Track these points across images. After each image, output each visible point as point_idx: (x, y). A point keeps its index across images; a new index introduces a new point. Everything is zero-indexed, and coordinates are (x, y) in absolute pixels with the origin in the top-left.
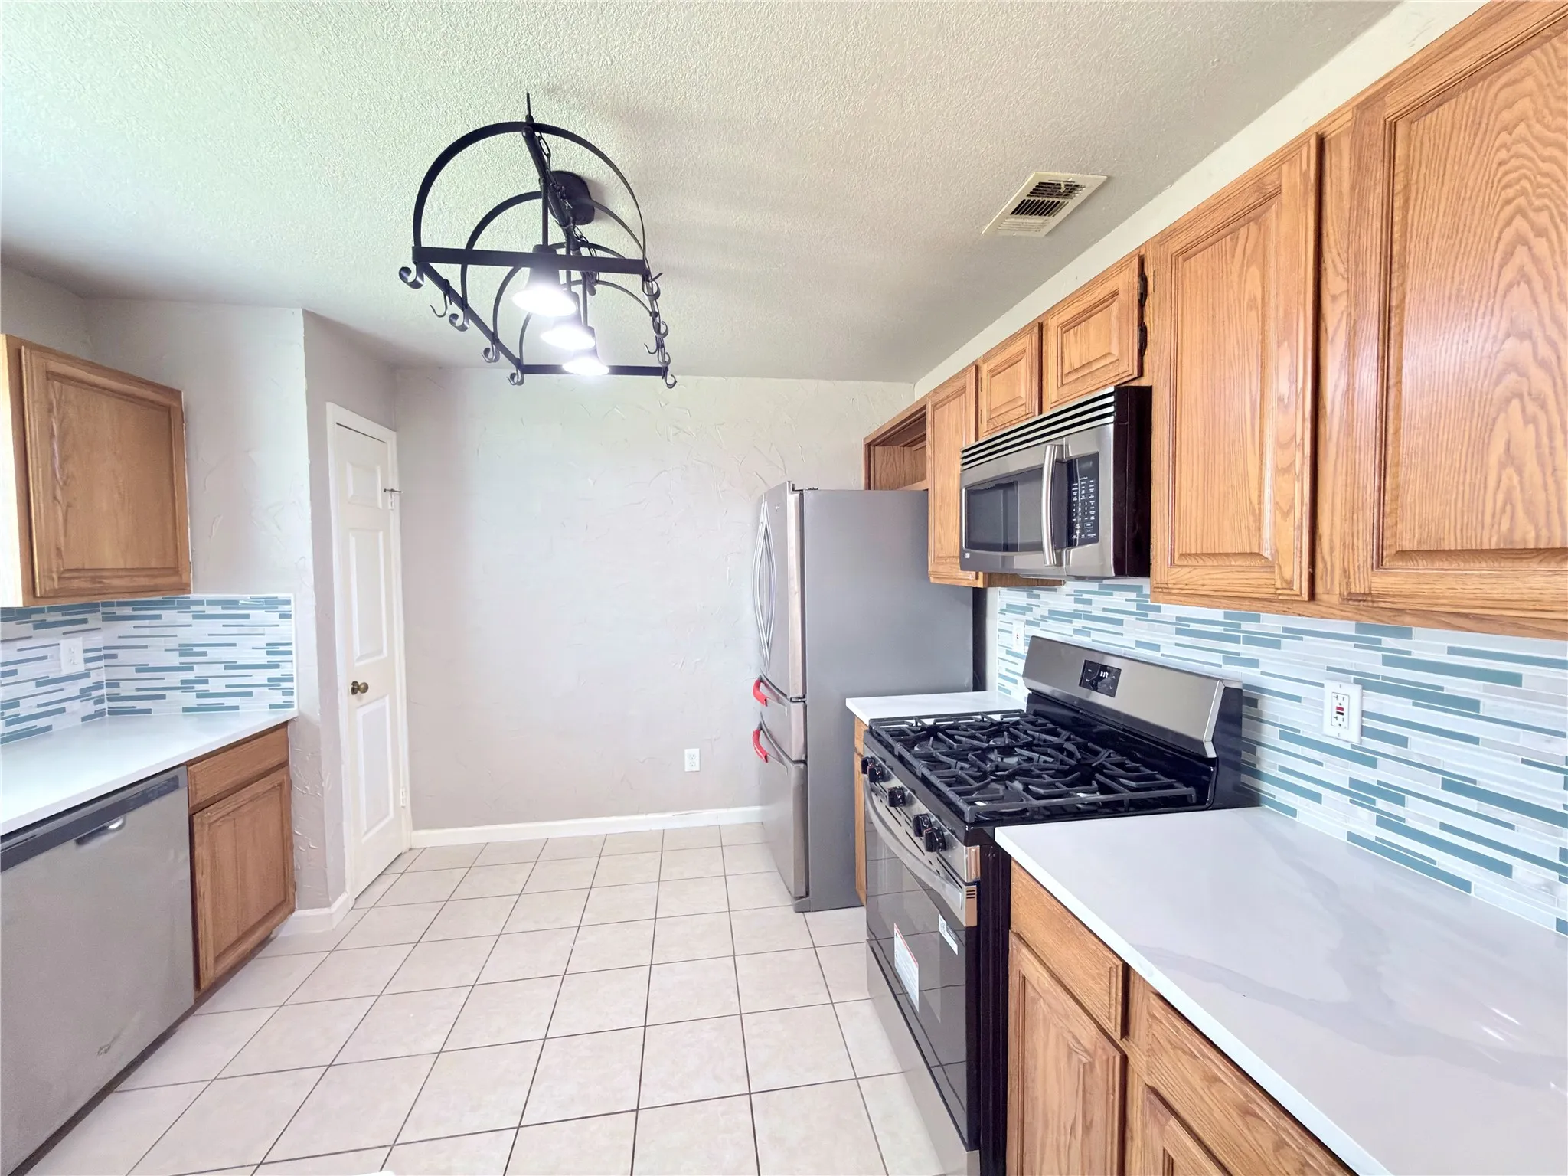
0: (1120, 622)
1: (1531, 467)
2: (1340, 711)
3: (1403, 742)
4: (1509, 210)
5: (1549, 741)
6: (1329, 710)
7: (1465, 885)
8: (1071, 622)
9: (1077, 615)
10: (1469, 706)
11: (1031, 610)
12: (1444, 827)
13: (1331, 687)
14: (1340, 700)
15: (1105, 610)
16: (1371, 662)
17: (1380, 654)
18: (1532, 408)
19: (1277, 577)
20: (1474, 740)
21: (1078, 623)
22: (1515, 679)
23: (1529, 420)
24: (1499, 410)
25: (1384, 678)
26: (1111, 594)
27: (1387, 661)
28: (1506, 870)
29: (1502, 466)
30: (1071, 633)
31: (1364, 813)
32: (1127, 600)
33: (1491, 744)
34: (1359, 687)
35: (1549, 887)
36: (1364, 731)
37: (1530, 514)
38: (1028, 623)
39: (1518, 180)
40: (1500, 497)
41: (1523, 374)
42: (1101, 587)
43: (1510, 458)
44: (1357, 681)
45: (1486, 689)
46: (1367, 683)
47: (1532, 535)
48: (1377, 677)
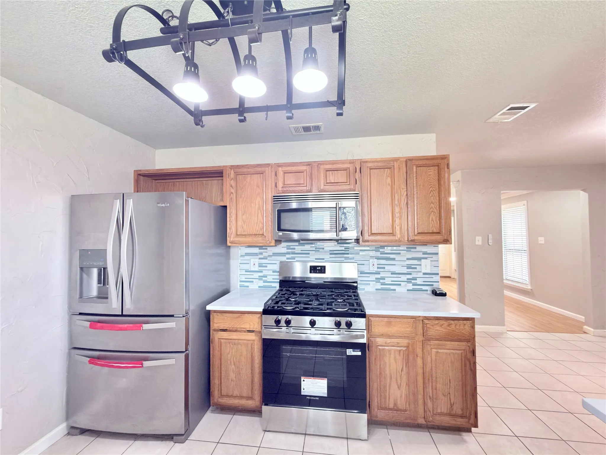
0: (309, 254)
1: (435, 221)
2: (373, 265)
3: (384, 268)
4: (430, 186)
5: (404, 262)
6: (371, 265)
7: (395, 290)
8: (285, 256)
9: (288, 253)
10: (394, 259)
11: (262, 254)
12: (392, 281)
13: (371, 260)
14: (373, 263)
15: (301, 251)
16: (378, 254)
17: (380, 252)
18: (435, 214)
19: (397, 238)
20: (395, 265)
21: (288, 256)
22: (400, 254)
23: (434, 215)
24: (431, 213)
25: (381, 257)
26: (304, 246)
27: (381, 254)
28: (400, 285)
29: (431, 221)
30: (286, 259)
31: (379, 284)
32: (311, 247)
33: (397, 265)
34: (376, 259)
35: (406, 285)
36: (378, 268)
37: (435, 228)
38: (260, 259)
39: (431, 183)
40: (432, 225)
41: (433, 209)
42: (299, 244)
43: (432, 220)
44: (376, 258)
45: (396, 256)
46: (378, 258)
47: (435, 231)
48: (379, 257)
